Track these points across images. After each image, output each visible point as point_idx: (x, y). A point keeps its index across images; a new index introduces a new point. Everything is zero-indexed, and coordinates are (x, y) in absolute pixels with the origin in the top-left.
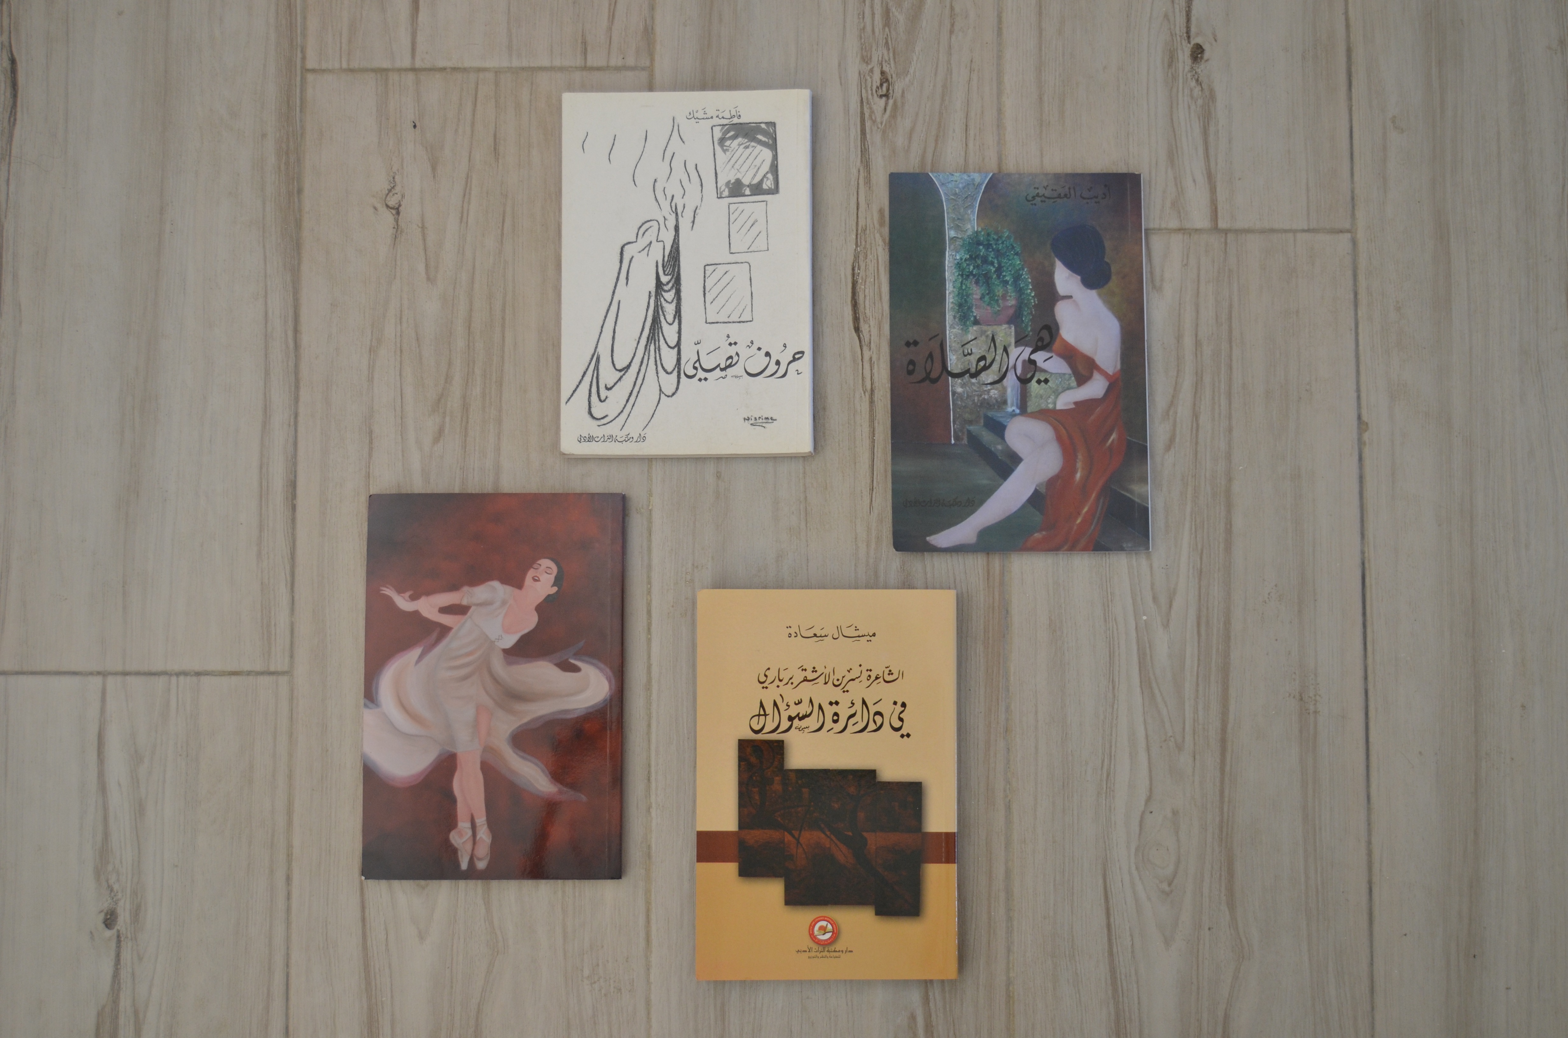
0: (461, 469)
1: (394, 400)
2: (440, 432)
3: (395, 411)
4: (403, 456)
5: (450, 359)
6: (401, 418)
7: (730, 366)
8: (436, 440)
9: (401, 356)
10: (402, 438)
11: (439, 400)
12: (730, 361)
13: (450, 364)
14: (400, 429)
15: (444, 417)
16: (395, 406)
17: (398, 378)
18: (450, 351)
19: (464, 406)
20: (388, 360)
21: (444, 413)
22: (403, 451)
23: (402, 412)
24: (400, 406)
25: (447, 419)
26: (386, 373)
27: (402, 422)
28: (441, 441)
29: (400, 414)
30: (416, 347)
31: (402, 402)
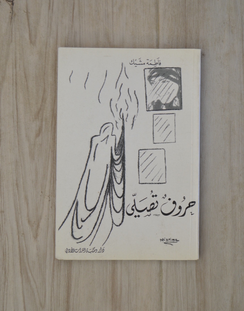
0: (52, 151)
1: (13, 112)
2: (40, 131)
3: (13, 118)
4: (19, 144)
5: (44, 88)
6: (17, 122)
7: (153, 209)
8: (38, 135)
9: (16, 87)
10: (18, 134)
11: (39, 112)
12: (153, 206)
13: (44, 91)
14: (17, 129)
15: (42, 122)
16: (13, 115)
17: (15, 99)
18: (44, 83)
19: (53, 115)
20: (9, 89)
21: (42, 119)
22: (18, 141)
23: (17, 119)
24: (16, 115)
25: (44, 123)
26: (8, 96)
27: (17, 125)
28: (40, 136)
29: (16, 120)
30: (24, 82)
31: (17, 113)
